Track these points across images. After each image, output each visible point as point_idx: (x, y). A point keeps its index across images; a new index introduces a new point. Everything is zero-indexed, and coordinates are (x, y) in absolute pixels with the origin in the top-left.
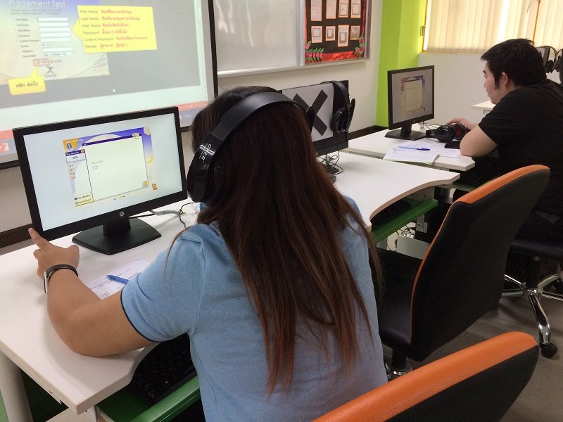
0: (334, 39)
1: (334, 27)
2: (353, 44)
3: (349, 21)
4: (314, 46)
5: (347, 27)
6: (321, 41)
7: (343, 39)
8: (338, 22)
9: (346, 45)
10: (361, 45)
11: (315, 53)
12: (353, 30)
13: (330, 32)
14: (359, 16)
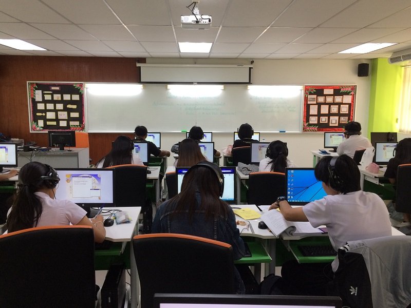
0: (327, 122)
1: (327, 117)
3: (339, 115)
4: (310, 125)
5: (337, 118)
6: (316, 122)
7: (334, 122)
8: (329, 115)
9: (337, 125)
11: (312, 128)
12: (342, 118)
13: (324, 120)
14: (347, 113)
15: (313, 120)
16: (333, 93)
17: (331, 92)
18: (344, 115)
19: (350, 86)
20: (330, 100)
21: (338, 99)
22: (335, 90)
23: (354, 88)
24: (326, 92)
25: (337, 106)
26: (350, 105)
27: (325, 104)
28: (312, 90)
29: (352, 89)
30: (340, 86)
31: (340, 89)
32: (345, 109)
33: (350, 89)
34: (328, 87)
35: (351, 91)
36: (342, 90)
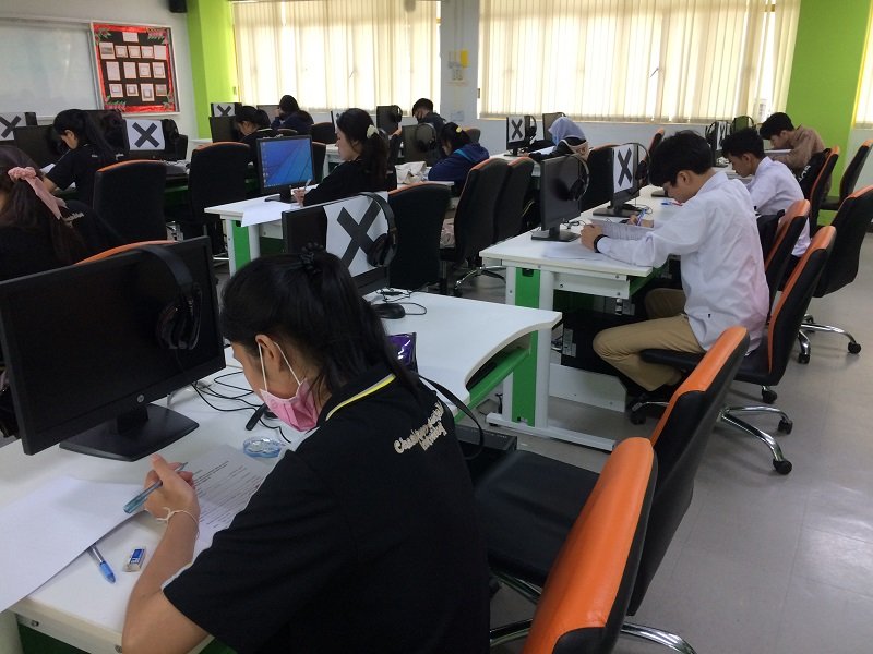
0: (137, 94)
1: (136, 86)
2: (160, 101)
3: (152, 80)
4: (113, 100)
5: (151, 85)
6: (122, 96)
7: (147, 94)
8: (139, 81)
9: (153, 100)
10: (170, 101)
12: (158, 86)
13: (132, 89)
14: (164, 77)
15: (116, 91)
16: (137, 40)
17: (134, 37)
18: (160, 81)
19: (160, 29)
20: (135, 52)
21: (147, 52)
22: (139, 35)
23: (167, 32)
24: (127, 37)
25: (148, 65)
26: (166, 63)
27: (129, 59)
28: (104, 32)
29: (165, 34)
30: (146, 28)
31: (147, 34)
32: (159, 71)
33: (161, 35)
34: (127, 28)
35: (164, 37)
36: (150, 36)
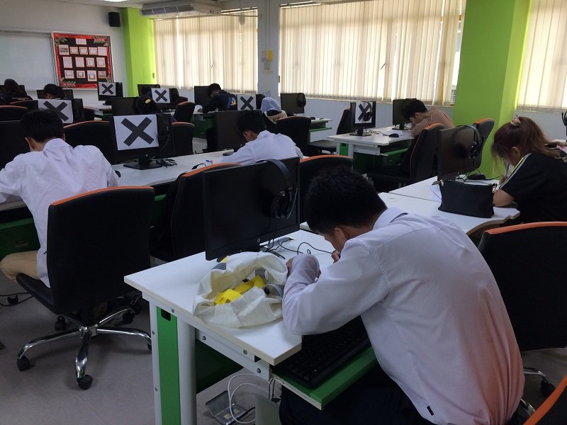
0: (84, 77)
1: (84, 72)
2: (101, 80)
3: (96, 68)
4: (67, 80)
5: (95, 72)
6: (73, 77)
7: (92, 77)
8: (86, 69)
11: (69, 84)
12: (100, 73)
13: (81, 74)
14: (105, 66)
15: (69, 75)
16: (86, 44)
17: (84, 42)
18: (102, 69)
19: (103, 37)
20: (84, 51)
21: (93, 51)
22: (88, 40)
23: (107, 39)
24: (79, 41)
25: (93, 59)
26: (106, 58)
27: (79, 55)
28: (62, 39)
29: (105, 40)
30: (92, 36)
31: (93, 40)
32: (101, 63)
33: (103, 40)
34: (80, 36)
35: (105, 42)
36: (95, 41)
